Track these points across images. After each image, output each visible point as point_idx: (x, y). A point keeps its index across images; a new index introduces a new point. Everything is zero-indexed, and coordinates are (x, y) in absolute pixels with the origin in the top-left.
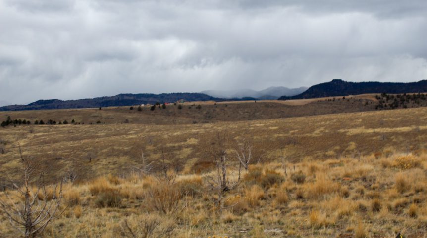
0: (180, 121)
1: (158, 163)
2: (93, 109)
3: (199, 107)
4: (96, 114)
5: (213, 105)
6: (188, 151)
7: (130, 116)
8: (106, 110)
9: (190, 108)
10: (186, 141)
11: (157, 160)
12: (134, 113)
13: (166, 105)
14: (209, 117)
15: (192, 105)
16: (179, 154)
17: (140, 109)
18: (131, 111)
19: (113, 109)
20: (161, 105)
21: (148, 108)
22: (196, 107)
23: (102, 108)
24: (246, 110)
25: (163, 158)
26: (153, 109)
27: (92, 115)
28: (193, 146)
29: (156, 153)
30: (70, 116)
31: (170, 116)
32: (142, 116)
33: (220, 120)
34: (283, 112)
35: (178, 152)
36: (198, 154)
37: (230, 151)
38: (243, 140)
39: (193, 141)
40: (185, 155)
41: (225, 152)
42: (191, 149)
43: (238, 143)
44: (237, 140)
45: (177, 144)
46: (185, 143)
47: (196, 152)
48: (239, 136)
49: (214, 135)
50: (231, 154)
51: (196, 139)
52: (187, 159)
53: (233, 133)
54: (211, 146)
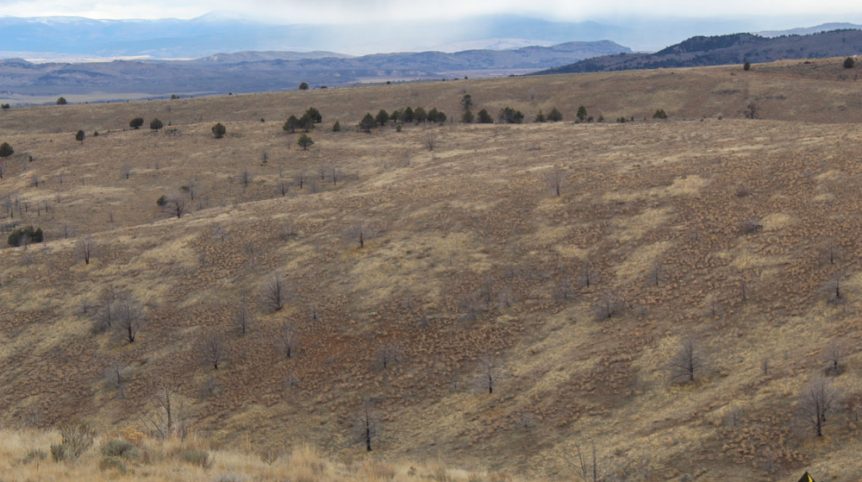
1: (546, 258)
2: (726, 70)
4: (731, 86)
6: (653, 217)
8: (765, 71)
10: (670, 184)
11: (549, 246)
12: (856, 78)
16: (624, 228)
23: (752, 65)
25: (570, 239)
27: (718, 88)
28: (680, 201)
29: (556, 224)
35: (623, 222)
36: (679, 227)
37: (776, 220)
38: (840, 181)
39: (689, 186)
40: (639, 232)
41: (760, 223)
42: (668, 213)
43: (818, 193)
44: (822, 182)
45: (635, 195)
46: (662, 193)
47: (676, 221)
48: (836, 168)
49: (768, 163)
50: (773, 231)
51: (703, 177)
52: (639, 245)
53: (831, 157)
54: (732, 203)
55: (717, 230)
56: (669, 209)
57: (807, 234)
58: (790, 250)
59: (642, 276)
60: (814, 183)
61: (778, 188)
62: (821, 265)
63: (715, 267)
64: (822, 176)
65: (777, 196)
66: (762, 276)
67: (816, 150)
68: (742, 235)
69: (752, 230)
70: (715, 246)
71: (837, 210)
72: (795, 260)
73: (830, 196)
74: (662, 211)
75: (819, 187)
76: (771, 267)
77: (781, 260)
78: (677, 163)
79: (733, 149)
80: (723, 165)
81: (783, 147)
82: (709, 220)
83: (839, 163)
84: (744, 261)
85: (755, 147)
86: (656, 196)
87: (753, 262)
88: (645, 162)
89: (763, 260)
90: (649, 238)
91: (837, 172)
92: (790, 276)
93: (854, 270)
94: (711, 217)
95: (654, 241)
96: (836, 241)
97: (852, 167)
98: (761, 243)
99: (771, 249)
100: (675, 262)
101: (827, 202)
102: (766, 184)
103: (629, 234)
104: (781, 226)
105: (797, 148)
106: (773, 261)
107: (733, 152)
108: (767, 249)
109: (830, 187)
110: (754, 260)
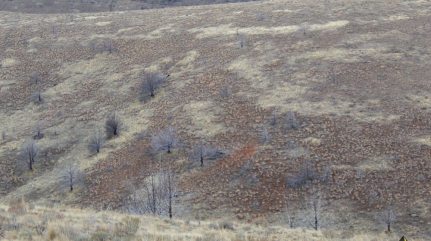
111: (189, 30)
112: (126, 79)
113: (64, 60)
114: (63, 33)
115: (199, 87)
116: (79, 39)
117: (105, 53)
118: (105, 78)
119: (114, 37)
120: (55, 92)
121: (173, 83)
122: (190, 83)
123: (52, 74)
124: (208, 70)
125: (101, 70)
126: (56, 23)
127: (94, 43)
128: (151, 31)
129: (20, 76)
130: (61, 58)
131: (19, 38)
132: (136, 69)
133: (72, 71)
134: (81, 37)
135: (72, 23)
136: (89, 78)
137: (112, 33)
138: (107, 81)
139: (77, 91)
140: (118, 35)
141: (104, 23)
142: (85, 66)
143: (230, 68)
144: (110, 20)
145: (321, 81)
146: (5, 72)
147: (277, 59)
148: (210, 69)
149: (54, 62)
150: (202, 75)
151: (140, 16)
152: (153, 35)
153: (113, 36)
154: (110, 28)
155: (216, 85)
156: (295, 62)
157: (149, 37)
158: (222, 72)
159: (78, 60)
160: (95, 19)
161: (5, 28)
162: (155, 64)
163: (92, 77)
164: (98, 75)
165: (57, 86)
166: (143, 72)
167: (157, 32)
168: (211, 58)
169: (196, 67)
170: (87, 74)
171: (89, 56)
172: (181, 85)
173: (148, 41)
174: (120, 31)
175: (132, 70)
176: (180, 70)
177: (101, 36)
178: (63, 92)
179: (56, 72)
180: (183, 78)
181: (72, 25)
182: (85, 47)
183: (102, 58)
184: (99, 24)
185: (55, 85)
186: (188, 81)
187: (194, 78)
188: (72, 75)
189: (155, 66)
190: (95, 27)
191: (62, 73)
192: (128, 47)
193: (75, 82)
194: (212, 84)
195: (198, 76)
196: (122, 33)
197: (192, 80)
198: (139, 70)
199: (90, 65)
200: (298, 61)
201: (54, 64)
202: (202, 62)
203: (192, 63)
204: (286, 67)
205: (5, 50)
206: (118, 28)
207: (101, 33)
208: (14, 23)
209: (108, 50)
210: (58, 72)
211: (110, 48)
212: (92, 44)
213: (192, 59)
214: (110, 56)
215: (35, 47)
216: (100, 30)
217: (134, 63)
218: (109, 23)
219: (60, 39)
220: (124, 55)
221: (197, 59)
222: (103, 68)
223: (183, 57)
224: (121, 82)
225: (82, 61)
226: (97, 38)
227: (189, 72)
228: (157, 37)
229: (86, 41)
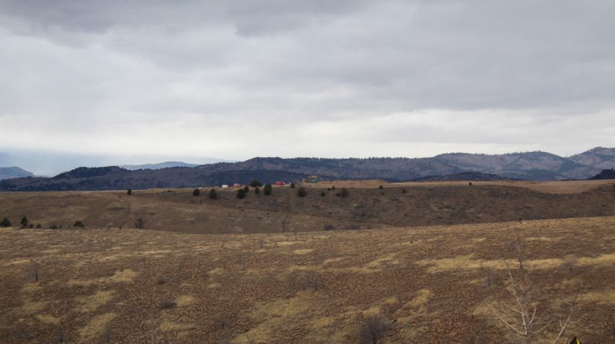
0: (297, 223)
1: (31, 324)
2: (115, 194)
3: (344, 193)
4: (118, 205)
5: (375, 190)
6: (103, 297)
7: (191, 211)
8: (142, 196)
9: (323, 195)
10: (113, 275)
11: (32, 315)
12: (201, 202)
13: (273, 186)
14: (364, 215)
15: (329, 189)
16: (84, 304)
17: (213, 196)
18: (195, 198)
19: (157, 193)
20: (262, 188)
21: (233, 193)
22: (337, 192)
23: (133, 191)
24: (446, 203)
25: (46, 311)
26: (241, 194)
27: (109, 207)
28: (121, 287)
29: (37, 301)
30: (62, 206)
31: (277, 211)
32: (216, 212)
33: (386, 223)
34: (528, 208)
35: (82, 300)
36: (121, 304)
37: (185, 300)
38: (224, 276)
39: (126, 276)
40: (94, 307)
41: (174, 302)
42: (112, 294)
43: (210, 283)
44: (213, 276)
45: (89, 282)
46: (108, 280)
47: (119, 299)
48: (221, 267)
49: (176, 263)
50: (183, 307)
51: (134, 270)
52: (94, 315)
53: (216, 259)
54: (155, 289)
55: (147, 306)
56: (114, 291)
57: (205, 309)
58: (196, 319)
59: (98, 336)
60: (208, 276)
61: (185, 279)
62: (216, 329)
63: (147, 330)
64: (212, 272)
65: (184, 284)
66: (178, 337)
67: (207, 254)
68: (163, 309)
69: (170, 306)
70: (145, 316)
71: (224, 294)
72: (199, 326)
73: (219, 285)
74: (108, 293)
75: (211, 279)
76: (184, 330)
77: (190, 326)
78: (116, 261)
79: (151, 252)
80: (147, 262)
81: (185, 252)
82: (140, 299)
83: (223, 263)
84: (167, 326)
85: (165, 252)
86: (104, 282)
87: (172, 327)
88: (94, 259)
89: (178, 326)
90: (101, 311)
91: (222, 269)
92: (197, 337)
93: (237, 333)
94: (141, 297)
95: (104, 313)
96: (224, 314)
97: (231, 266)
98: (176, 315)
99: (184, 318)
100: (119, 327)
101: (217, 289)
102: (176, 276)
103: (87, 308)
104: (188, 304)
105: (194, 252)
106: (185, 326)
107: (152, 254)
108: (181, 319)
109: (218, 279)
110: (172, 326)
111: (417, 263)
112: (338, 324)
113: (257, 299)
114: (252, 263)
115: (436, 337)
116: (274, 272)
117: (309, 291)
118: (312, 322)
119: (319, 269)
120: (247, 340)
121: (402, 331)
122: (424, 332)
123: (242, 316)
124: (447, 315)
125: (306, 312)
126: (241, 249)
127: (293, 276)
128: (368, 262)
129: (200, 318)
130: (252, 295)
131: (196, 269)
132: (352, 312)
133: (267, 312)
134: (276, 269)
135: (261, 251)
136: (291, 322)
137: (316, 264)
138: (315, 326)
139: (275, 339)
140: (325, 267)
141: (305, 251)
142: (284, 307)
143: (476, 313)
144: (311, 247)
145: (597, 332)
146: (181, 313)
147: (537, 303)
148: (450, 314)
149: (243, 301)
150: (438, 321)
151: (349, 242)
152: (370, 268)
153: (317, 268)
154: (313, 258)
155: (458, 334)
156: (561, 306)
157: (365, 270)
158: (465, 318)
159: (274, 299)
160: (291, 246)
161: (176, 255)
162: (375, 305)
163: (295, 321)
164: (302, 319)
165: (250, 333)
166: (360, 316)
167: (375, 263)
168: (451, 299)
169: (430, 310)
170: (288, 317)
171: (288, 294)
172: (413, 333)
173: (364, 276)
174: (326, 261)
175: (346, 313)
176: (409, 315)
177: (303, 268)
178: (258, 339)
179: (246, 314)
180: (414, 324)
181: (262, 253)
182: (282, 282)
183: (306, 297)
184: (298, 252)
185: (247, 331)
186: (420, 329)
187: (429, 325)
188: (267, 318)
189: (376, 309)
190: (293, 256)
191: (255, 316)
192: (339, 282)
193: (272, 327)
194: (453, 334)
195: (434, 322)
196: (330, 265)
197: (427, 328)
198: (355, 313)
199: (291, 305)
200: (565, 306)
201: (244, 304)
202: (437, 305)
203: (425, 305)
204: (550, 313)
205: (180, 284)
206: (324, 258)
207: (302, 264)
208: (187, 250)
209: (313, 287)
210: (250, 315)
211: (315, 284)
212: (292, 278)
213: (425, 300)
214: (316, 294)
215: (218, 282)
216: (300, 260)
217: (348, 304)
218: (310, 250)
219: (249, 271)
220: (334, 294)
221: (431, 300)
222: (308, 310)
223: (412, 298)
224: (333, 329)
225: (280, 300)
226: (298, 270)
227: (422, 317)
228: (376, 270)
229: (283, 274)
